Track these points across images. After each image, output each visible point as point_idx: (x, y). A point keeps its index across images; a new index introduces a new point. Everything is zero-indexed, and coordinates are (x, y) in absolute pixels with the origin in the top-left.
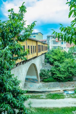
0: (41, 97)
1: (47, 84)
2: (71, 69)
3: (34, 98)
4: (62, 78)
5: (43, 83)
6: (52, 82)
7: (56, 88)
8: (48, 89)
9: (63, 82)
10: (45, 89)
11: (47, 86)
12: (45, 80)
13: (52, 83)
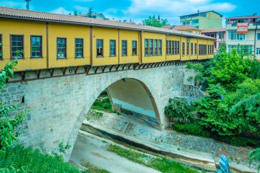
0: (140, 159)
1: (180, 136)
2: (253, 111)
3: (124, 156)
4: (221, 130)
5: (172, 131)
6: (195, 135)
7: (202, 153)
8: (179, 149)
9: (229, 143)
10: (171, 147)
11: (179, 142)
12: (177, 126)
13: (196, 138)
